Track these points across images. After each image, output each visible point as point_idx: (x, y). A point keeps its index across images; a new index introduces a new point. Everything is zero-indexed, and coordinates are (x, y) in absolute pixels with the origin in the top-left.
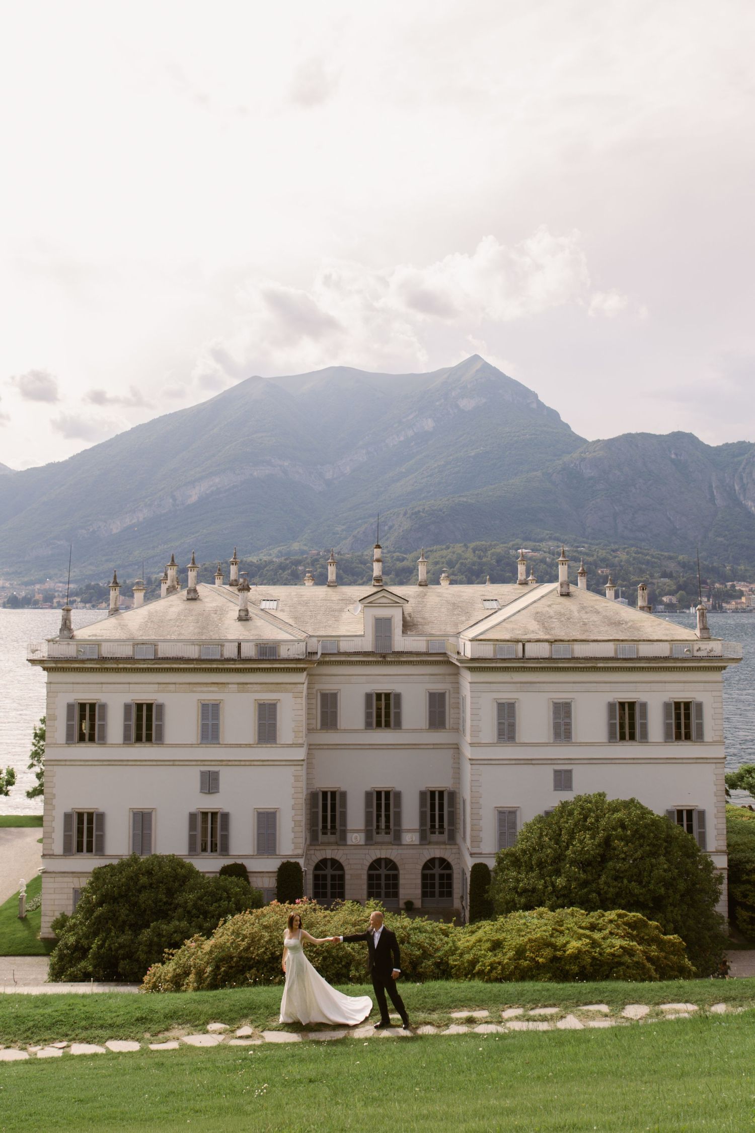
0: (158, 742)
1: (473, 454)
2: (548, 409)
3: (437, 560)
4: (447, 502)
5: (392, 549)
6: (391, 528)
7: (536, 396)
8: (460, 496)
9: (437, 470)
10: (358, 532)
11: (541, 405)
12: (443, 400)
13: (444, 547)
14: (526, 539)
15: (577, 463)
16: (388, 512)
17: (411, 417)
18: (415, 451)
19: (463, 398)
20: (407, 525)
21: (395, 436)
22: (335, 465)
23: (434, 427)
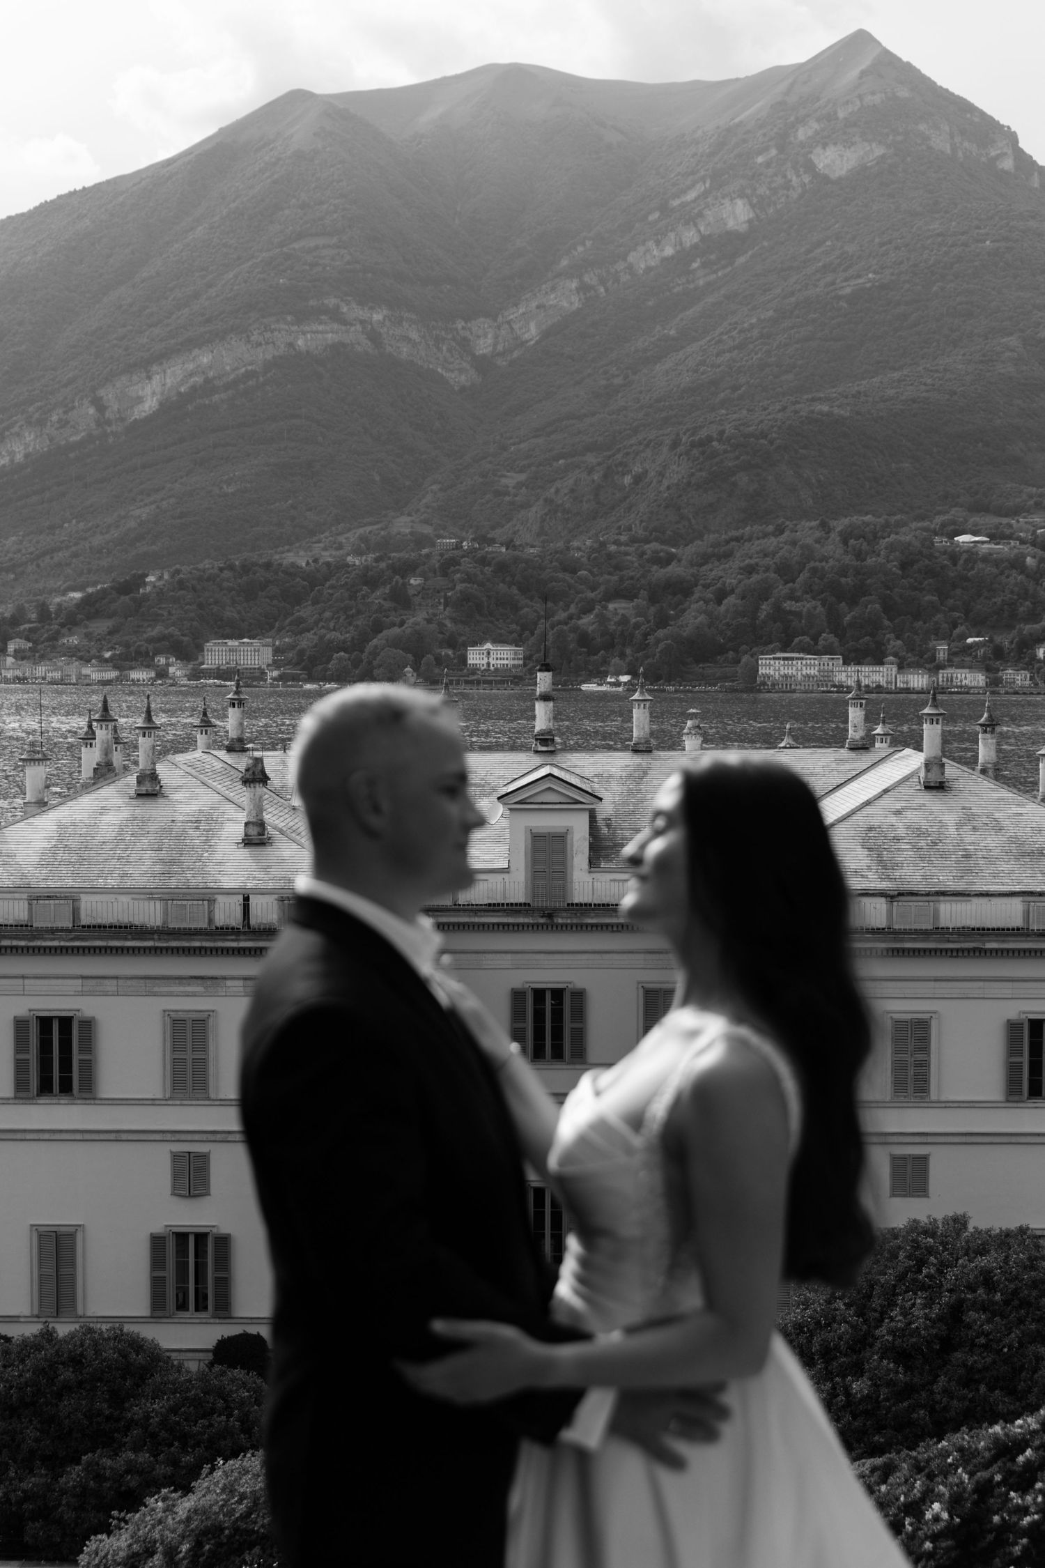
0: (85, 1095)
1: (848, 291)
3: (753, 562)
4: (780, 416)
5: (641, 533)
6: (638, 479)
7: (1012, 138)
8: (813, 400)
9: (755, 333)
10: (557, 491)
11: (1025, 161)
12: (774, 152)
13: (771, 528)
14: (979, 508)
16: (633, 441)
17: (691, 196)
18: (701, 282)
19: (825, 146)
20: (678, 471)
21: (651, 244)
22: (500, 319)
23: (750, 221)
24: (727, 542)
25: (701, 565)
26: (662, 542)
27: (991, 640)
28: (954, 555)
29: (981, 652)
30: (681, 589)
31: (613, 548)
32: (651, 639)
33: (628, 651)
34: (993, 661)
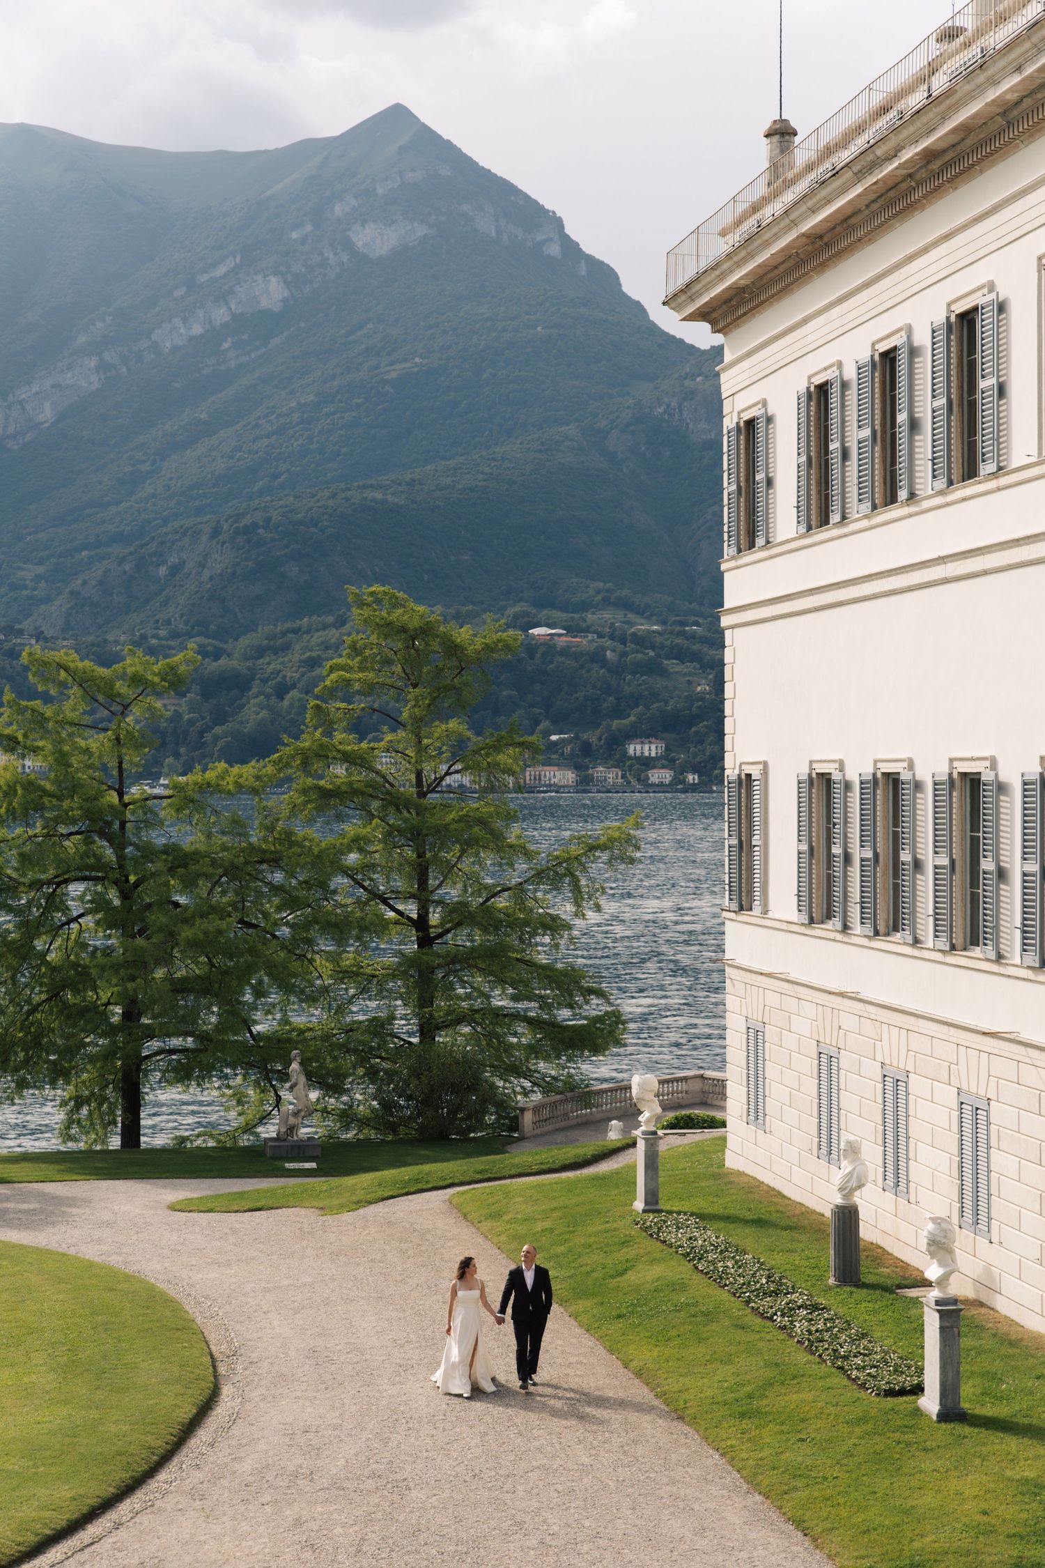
1: (394, 375)
2: (590, 260)
3: (314, 654)
4: (330, 502)
5: (182, 627)
6: (174, 570)
7: (559, 223)
8: (365, 487)
9: (295, 417)
10: (85, 583)
11: (571, 248)
12: (309, 228)
13: (331, 619)
14: (541, 604)
15: (674, 403)
16: (166, 530)
17: (221, 271)
18: (233, 364)
19: (364, 223)
20: (220, 561)
21: (177, 321)
22: (11, 398)
23: (285, 300)
24: (284, 634)
25: (257, 659)
26: (207, 637)
27: (577, 737)
28: (531, 648)
29: (568, 750)
30: (237, 684)
31: (154, 641)
32: (208, 737)
33: (182, 750)
34: (581, 759)
